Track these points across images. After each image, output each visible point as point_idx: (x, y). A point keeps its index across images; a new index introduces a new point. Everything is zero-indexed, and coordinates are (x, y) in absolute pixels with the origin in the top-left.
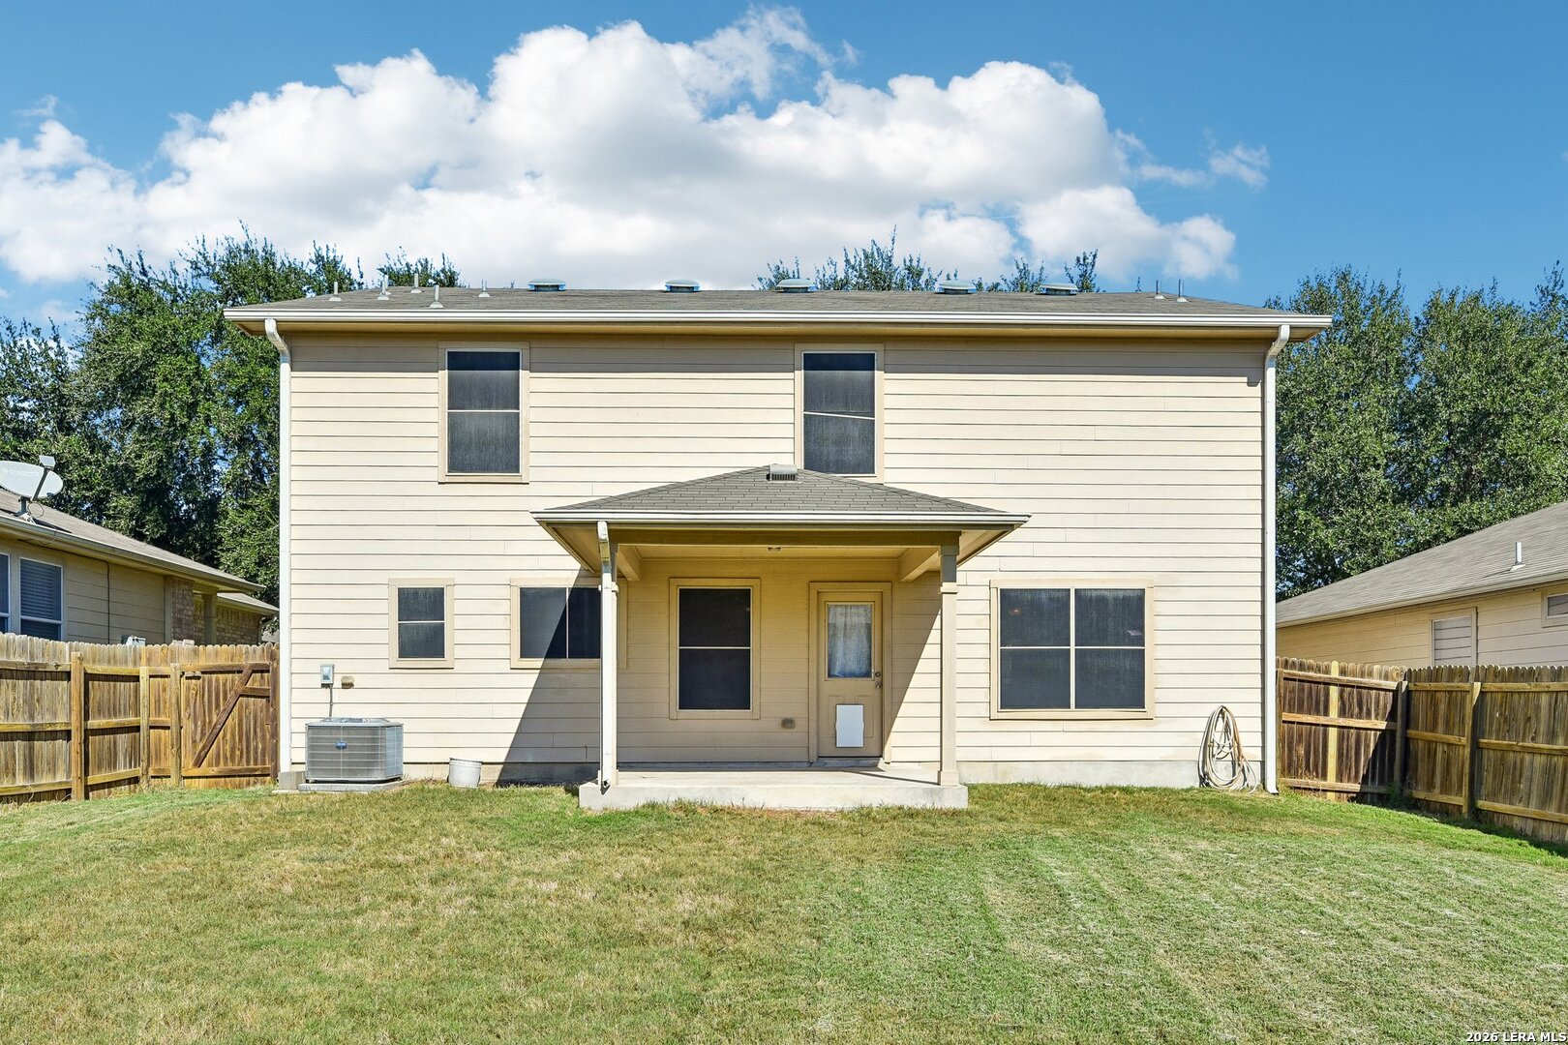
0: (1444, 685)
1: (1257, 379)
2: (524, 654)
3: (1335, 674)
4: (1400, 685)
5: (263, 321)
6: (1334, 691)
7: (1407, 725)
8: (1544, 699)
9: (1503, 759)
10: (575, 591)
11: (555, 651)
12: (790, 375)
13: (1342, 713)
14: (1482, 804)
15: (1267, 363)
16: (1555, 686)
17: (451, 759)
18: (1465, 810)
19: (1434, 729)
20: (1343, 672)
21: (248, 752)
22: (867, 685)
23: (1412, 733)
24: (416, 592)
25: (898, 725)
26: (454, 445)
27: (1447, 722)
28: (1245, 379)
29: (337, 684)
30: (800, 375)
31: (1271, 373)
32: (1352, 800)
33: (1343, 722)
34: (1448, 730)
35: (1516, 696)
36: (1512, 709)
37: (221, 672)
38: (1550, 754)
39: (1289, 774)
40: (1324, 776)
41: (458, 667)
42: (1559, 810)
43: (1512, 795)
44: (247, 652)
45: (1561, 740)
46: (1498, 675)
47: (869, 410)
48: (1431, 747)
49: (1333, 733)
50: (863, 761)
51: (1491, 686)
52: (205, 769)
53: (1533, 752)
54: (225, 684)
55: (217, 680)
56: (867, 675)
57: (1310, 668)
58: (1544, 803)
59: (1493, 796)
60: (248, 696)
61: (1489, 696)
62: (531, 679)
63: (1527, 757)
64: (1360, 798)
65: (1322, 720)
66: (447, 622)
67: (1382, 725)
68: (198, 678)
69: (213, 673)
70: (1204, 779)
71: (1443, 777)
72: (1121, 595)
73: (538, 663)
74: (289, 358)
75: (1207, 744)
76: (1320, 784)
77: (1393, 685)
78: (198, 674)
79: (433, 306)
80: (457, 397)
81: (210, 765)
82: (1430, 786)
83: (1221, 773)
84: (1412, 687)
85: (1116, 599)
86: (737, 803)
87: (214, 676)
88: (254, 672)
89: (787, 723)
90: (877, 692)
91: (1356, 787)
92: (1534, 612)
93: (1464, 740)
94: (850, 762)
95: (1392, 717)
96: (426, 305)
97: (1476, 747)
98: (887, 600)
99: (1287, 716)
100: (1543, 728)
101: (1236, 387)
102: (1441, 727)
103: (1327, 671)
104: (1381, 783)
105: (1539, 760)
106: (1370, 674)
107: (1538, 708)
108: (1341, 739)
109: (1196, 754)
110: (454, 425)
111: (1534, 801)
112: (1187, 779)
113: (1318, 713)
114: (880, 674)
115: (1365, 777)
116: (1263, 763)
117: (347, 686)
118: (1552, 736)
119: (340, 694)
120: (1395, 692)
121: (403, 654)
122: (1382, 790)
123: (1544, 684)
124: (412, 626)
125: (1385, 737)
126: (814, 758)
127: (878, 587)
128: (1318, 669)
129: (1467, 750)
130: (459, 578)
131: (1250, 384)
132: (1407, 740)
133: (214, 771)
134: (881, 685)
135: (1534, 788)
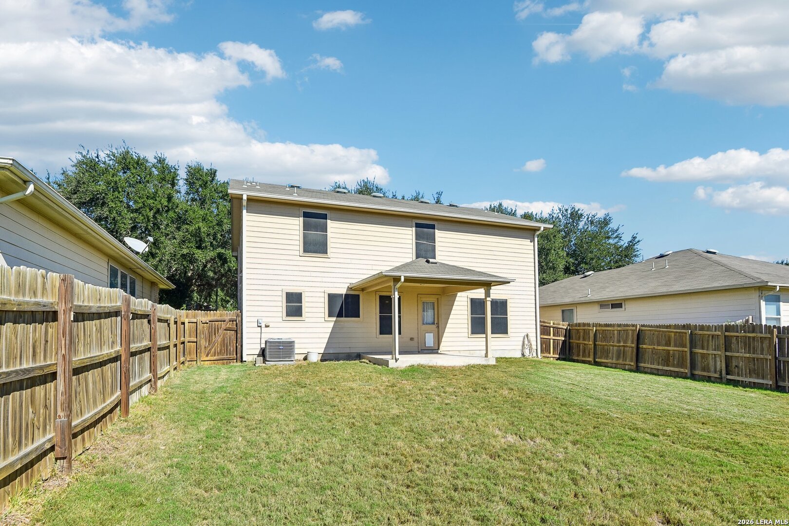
0: (582, 328)
1: (533, 241)
2: (330, 316)
3: (552, 324)
4: (567, 328)
5: (242, 195)
6: (552, 329)
7: (570, 338)
8: (616, 332)
9: (603, 348)
10: (346, 295)
11: (340, 315)
12: (411, 229)
13: (554, 336)
14: (597, 360)
15: (535, 236)
16: (619, 329)
17: (308, 352)
18: (592, 362)
19: (579, 339)
20: (554, 324)
21: (227, 351)
22: (434, 327)
23: (571, 341)
24: (292, 294)
25: (444, 339)
26: (305, 243)
27: (584, 338)
28: (529, 240)
29: (263, 326)
30: (414, 229)
31: (536, 239)
32: (557, 360)
33: (554, 338)
34: (584, 339)
35: (607, 331)
36: (606, 334)
37: (216, 321)
38: (619, 346)
39: (544, 353)
40: (550, 353)
41: (307, 320)
42: (623, 361)
43: (607, 357)
44: (227, 314)
45: (622, 343)
46: (600, 325)
47: (434, 242)
48: (578, 346)
49: (552, 341)
50: (434, 350)
51: (598, 328)
52: (209, 358)
53: (613, 346)
54: (218, 326)
55: (215, 324)
56: (433, 323)
57: (546, 323)
58: (618, 359)
59: (601, 358)
60: (227, 330)
61: (598, 331)
62: (331, 325)
63: (611, 347)
64: (558, 359)
65: (549, 337)
66: (303, 304)
67: (563, 339)
68: (207, 323)
69: (214, 321)
70: (523, 354)
71: (583, 352)
72: (501, 301)
73: (334, 319)
74: (246, 208)
75: (523, 345)
76: (548, 355)
77: (565, 328)
78: (208, 322)
79: (294, 195)
80: (306, 227)
81: (211, 356)
82: (578, 355)
83: (527, 352)
84: (571, 328)
85: (500, 302)
86: (435, 364)
87: (214, 323)
88: (230, 321)
89: (412, 339)
90: (437, 329)
91: (558, 356)
92: (596, 308)
93: (591, 343)
94: (431, 351)
95: (565, 336)
96: (291, 194)
97: (595, 345)
98: (439, 300)
99: (542, 336)
100: (616, 339)
101: (527, 242)
102: (581, 339)
103: (550, 324)
104: (563, 355)
105: (615, 348)
106: (560, 325)
107: (614, 334)
108: (554, 343)
109: (520, 347)
110: (305, 236)
111: (614, 359)
112: (518, 355)
113: (548, 335)
114: (438, 324)
115: (559, 353)
116: (537, 350)
117: (267, 326)
118: (619, 342)
119: (264, 329)
120: (566, 330)
121: (288, 315)
122: (564, 357)
123: (616, 328)
124: (291, 306)
125: (564, 342)
126: (420, 350)
127: (437, 296)
128: (548, 323)
129: (593, 346)
130: (307, 289)
131: (531, 242)
132: (570, 343)
133: (215, 358)
134: (438, 327)
135: (614, 355)
